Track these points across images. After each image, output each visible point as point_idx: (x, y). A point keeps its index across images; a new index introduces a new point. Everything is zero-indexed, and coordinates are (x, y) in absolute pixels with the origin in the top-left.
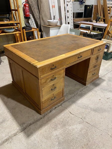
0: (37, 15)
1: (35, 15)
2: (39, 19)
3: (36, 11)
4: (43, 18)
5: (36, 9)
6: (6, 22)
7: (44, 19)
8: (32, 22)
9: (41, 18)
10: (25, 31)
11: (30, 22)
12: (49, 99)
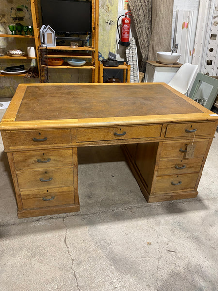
0: (144, 40)
1: (139, 40)
2: (147, 48)
3: (144, 32)
4: (154, 46)
5: (144, 29)
6: (74, 48)
7: (156, 48)
8: (131, 53)
9: (151, 46)
10: (102, 67)
11: (127, 51)
12: (36, 195)
